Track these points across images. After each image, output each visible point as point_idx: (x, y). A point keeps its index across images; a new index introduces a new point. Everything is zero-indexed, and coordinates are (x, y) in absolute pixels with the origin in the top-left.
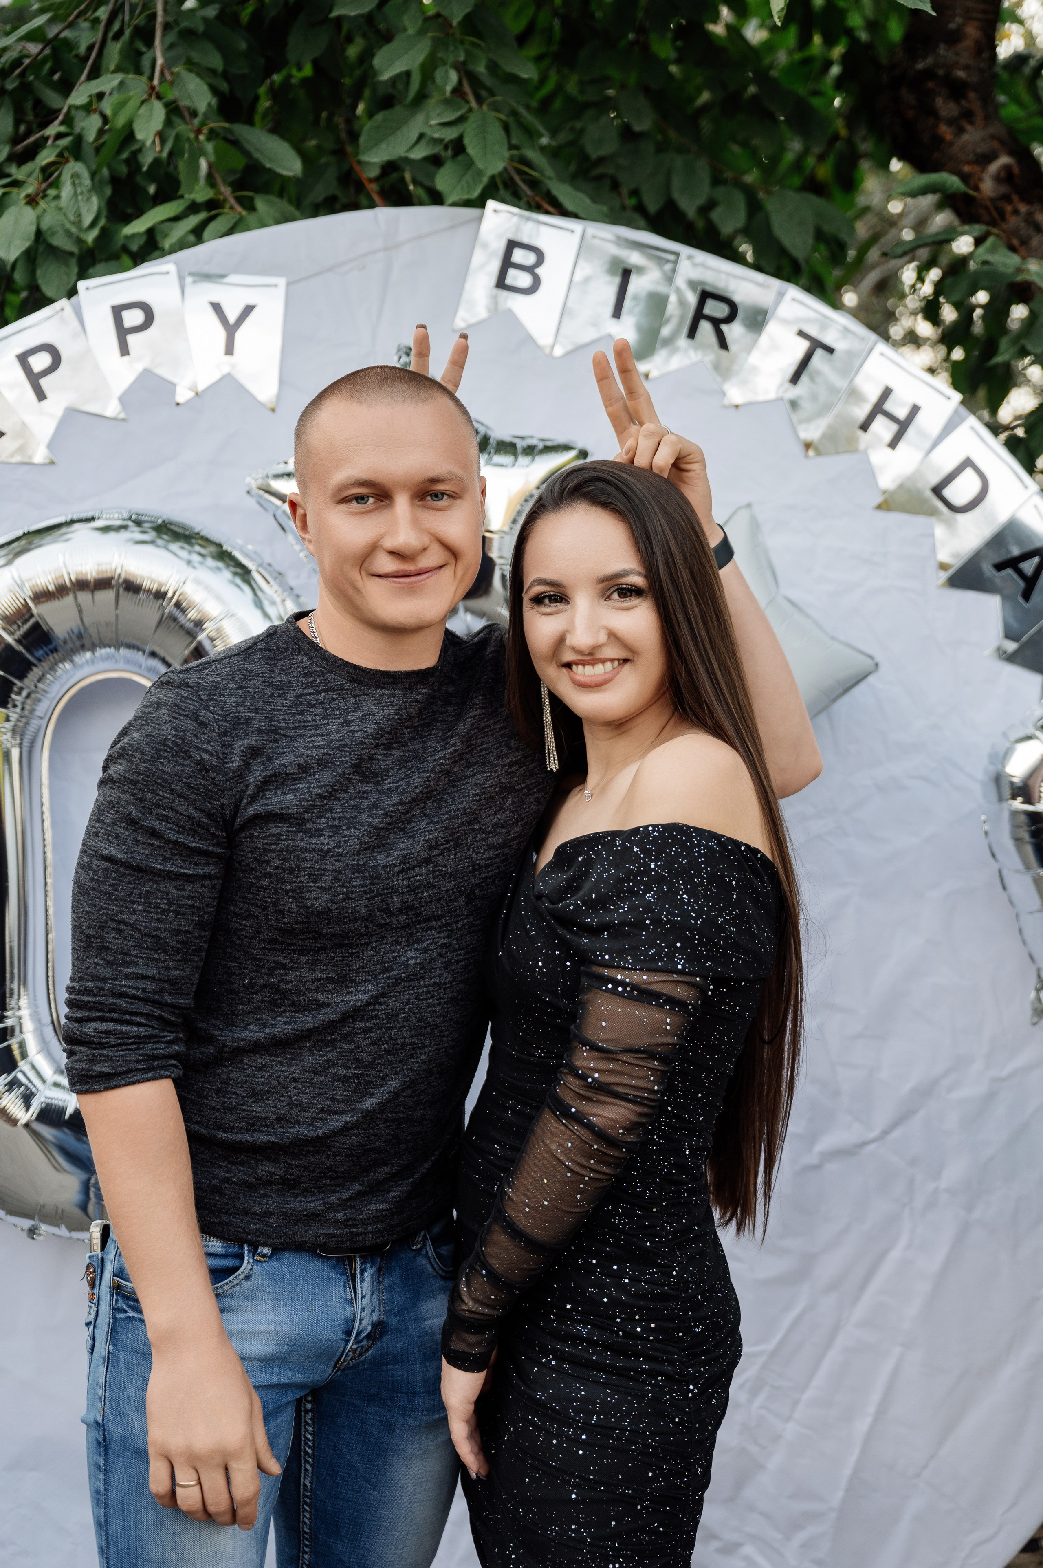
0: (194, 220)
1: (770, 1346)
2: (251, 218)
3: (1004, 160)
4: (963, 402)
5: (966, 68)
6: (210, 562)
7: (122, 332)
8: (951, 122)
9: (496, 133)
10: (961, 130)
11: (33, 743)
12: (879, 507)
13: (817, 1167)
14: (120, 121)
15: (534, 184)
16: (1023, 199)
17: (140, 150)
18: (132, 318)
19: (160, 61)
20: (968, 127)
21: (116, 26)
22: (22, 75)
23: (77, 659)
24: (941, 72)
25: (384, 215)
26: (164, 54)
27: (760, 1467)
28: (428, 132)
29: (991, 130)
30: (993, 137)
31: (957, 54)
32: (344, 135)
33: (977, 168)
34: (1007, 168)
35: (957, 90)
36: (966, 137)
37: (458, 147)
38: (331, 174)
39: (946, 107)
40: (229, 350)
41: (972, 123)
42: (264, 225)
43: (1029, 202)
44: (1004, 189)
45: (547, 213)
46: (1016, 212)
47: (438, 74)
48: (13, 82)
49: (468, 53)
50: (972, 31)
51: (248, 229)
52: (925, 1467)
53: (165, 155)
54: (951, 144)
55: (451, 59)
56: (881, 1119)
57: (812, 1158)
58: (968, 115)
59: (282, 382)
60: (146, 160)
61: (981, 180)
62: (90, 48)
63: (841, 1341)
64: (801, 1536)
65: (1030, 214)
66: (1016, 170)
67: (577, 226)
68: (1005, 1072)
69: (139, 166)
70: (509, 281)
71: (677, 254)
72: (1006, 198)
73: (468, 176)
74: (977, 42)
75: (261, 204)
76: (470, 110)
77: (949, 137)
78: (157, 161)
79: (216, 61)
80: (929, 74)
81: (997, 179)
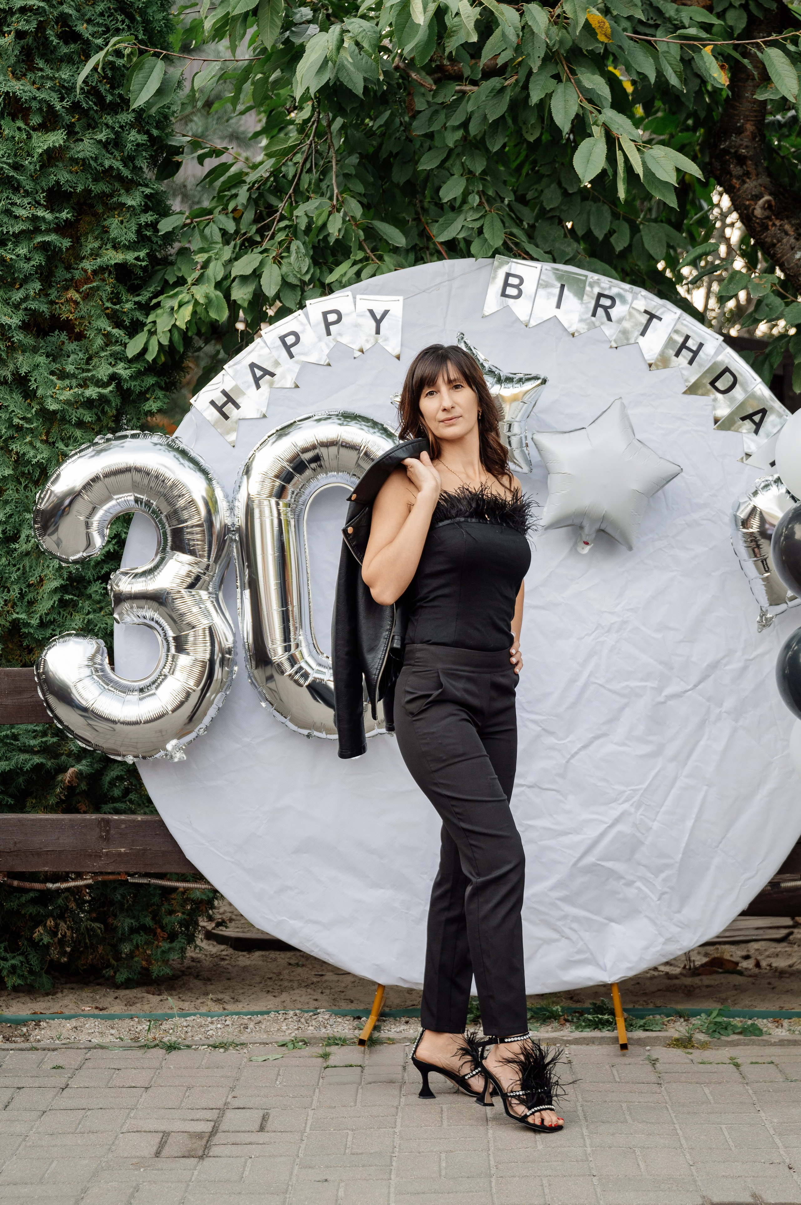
0: (356, 268)
1: (644, 786)
2: (383, 267)
3: (767, 198)
4: (724, 341)
5: (747, 147)
6: (372, 430)
7: (328, 325)
8: (738, 178)
9: (498, 224)
10: (744, 182)
11: (299, 516)
12: (685, 393)
13: (664, 703)
14: (320, 223)
15: (517, 244)
16: (777, 219)
17: (328, 235)
18: (332, 318)
19: (336, 191)
20: (748, 180)
21: (308, 166)
22: (258, 188)
23: (319, 477)
24: (733, 151)
25: (447, 264)
26: (338, 188)
27: (642, 843)
28: (466, 224)
29: (760, 181)
30: (761, 185)
31: (742, 140)
32: (419, 210)
33: (752, 203)
34: (768, 202)
35: (741, 160)
36: (746, 186)
37: (480, 231)
38: (415, 232)
39: (736, 170)
40: (378, 332)
41: (749, 178)
42: (390, 271)
43: (781, 220)
44: (767, 213)
45: (524, 259)
46: (774, 225)
47: (470, 198)
48: (255, 193)
49: (484, 185)
50: (750, 127)
51: (383, 273)
52: (720, 843)
53: (341, 237)
54: (739, 189)
55: (476, 189)
56: (694, 679)
57: (661, 699)
58: (747, 174)
59: (402, 345)
60: (332, 240)
61: (754, 209)
62: (294, 176)
63: (678, 784)
64: (663, 876)
65: (781, 225)
66: (773, 203)
67: (538, 265)
68: (752, 657)
69: (328, 243)
70: (507, 293)
71: (586, 276)
72: (768, 218)
73: (486, 245)
74: (752, 133)
75: (386, 258)
76: (486, 211)
77: (737, 186)
78: (337, 240)
79: (361, 189)
80: (726, 151)
81: (763, 208)
